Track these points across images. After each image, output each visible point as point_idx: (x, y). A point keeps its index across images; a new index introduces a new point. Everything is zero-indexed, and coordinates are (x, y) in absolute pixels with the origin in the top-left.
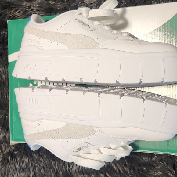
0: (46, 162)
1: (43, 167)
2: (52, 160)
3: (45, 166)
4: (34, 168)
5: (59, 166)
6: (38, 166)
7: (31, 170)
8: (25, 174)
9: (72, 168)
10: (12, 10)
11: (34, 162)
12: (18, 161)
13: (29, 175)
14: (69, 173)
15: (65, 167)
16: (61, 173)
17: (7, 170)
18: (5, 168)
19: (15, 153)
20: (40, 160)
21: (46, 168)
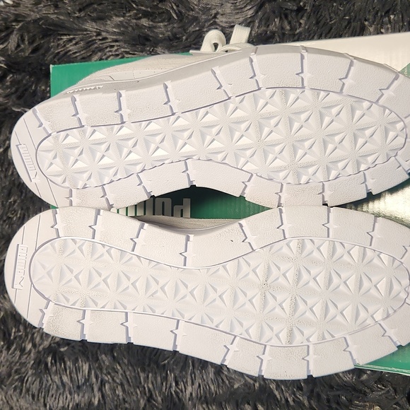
0: (128, 373)
1: (122, 385)
2: (139, 370)
3: (125, 383)
4: (103, 383)
5: (154, 382)
6: (111, 381)
7: (96, 389)
8: (83, 396)
9: (183, 387)
10: (62, 39)
11: (102, 373)
12: (67, 368)
13: (91, 400)
14: (177, 400)
15: (168, 386)
16: (159, 399)
17: (44, 387)
18: (41, 382)
19: (62, 350)
20: (114, 368)
21: (126, 387)
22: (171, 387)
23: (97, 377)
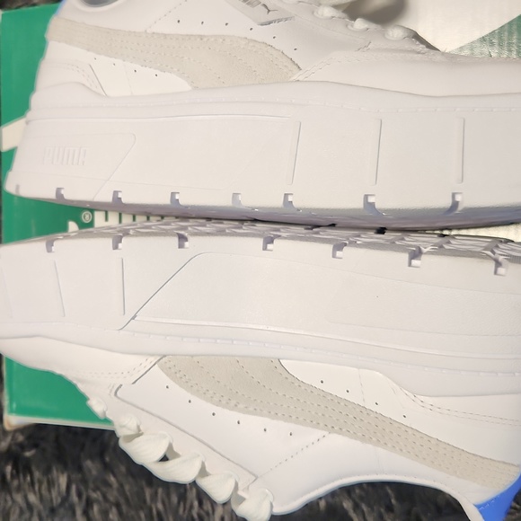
0: (127, 488)
1: (118, 505)
3: (122, 501)
4: (89, 504)
5: (166, 501)
6: (101, 498)
7: (79, 512)
9: (210, 508)
11: (87, 488)
12: (36, 480)
15: (188, 506)
19: (28, 454)
20: (106, 481)
21: (124, 508)
22: (191, 507)
23: (79, 495)
